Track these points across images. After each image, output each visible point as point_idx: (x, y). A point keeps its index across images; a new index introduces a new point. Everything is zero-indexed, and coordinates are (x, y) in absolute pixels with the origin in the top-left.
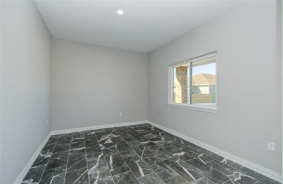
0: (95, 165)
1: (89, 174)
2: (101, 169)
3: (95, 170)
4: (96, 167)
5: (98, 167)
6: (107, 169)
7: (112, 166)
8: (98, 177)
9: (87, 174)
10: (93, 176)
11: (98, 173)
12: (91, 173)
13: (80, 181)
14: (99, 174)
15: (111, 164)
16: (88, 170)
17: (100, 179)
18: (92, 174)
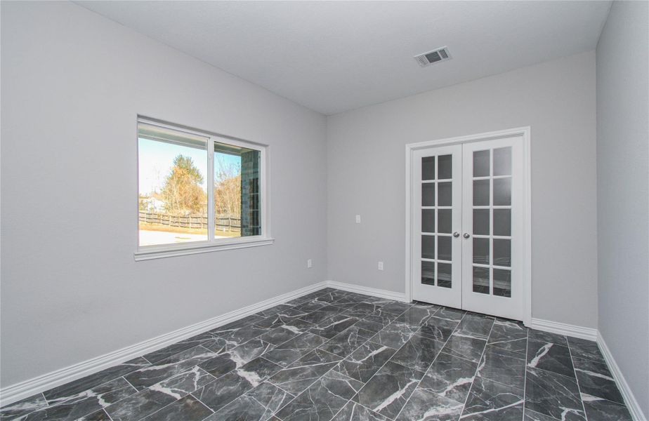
0: (436, 413)
1: (464, 405)
2: (431, 397)
3: (446, 403)
4: (439, 408)
5: (432, 405)
6: (421, 388)
7: (406, 387)
8: (449, 388)
9: (466, 406)
10: (457, 396)
11: (443, 394)
12: (457, 405)
13: (487, 405)
14: (443, 391)
15: (403, 391)
16: (461, 417)
17: (448, 382)
18: (457, 400)
